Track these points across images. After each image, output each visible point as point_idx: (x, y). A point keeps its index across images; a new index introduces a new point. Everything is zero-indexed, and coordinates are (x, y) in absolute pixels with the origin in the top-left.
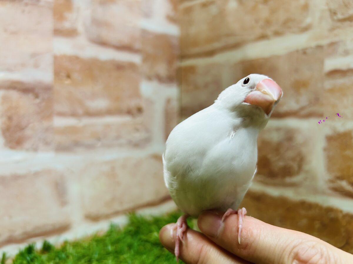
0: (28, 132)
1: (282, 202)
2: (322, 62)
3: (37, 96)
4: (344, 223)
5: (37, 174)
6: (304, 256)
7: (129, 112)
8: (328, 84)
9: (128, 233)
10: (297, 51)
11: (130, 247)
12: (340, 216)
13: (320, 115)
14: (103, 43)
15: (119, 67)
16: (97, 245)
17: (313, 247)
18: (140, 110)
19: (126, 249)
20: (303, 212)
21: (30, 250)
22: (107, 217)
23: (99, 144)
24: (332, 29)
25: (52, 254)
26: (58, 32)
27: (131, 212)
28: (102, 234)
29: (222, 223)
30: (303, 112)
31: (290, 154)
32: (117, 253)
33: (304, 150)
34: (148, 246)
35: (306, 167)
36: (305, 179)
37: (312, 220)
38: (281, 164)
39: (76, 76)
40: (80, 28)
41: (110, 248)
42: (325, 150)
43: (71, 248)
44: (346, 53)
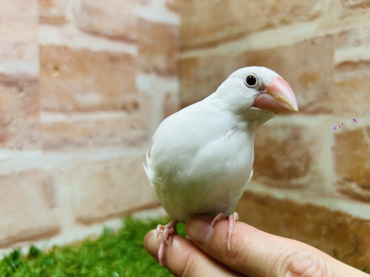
0: (11, 129)
1: (288, 206)
2: (332, 54)
3: (21, 90)
4: (352, 228)
5: (22, 174)
6: (298, 266)
7: (124, 108)
8: (338, 77)
9: (122, 237)
10: (305, 41)
11: (123, 252)
12: (349, 220)
13: (329, 112)
14: (95, 33)
15: (113, 59)
16: (88, 251)
17: (309, 257)
18: (136, 106)
19: (119, 255)
20: (309, 217)
21: (15, 255)
22: (100, 220)
23: (91, 142)
24: (343, 17)
25: (40, 260)
26: (44, 20)
27: (127, 215)
28: (94, 239)
29: (212, 229)
30: (311, 108)
31: (296, 154)
32: (109, 260)
33: (312, 149)
34: (143, 252)
35: (313, 168)
36: (312, 181)
37: (319, 224)
38: (287, 164)
39: (64, 68)
40: (69, 16)
41: (102, 254)
42: (334, 149)
43: (61, 253)
44: (358, 43)
